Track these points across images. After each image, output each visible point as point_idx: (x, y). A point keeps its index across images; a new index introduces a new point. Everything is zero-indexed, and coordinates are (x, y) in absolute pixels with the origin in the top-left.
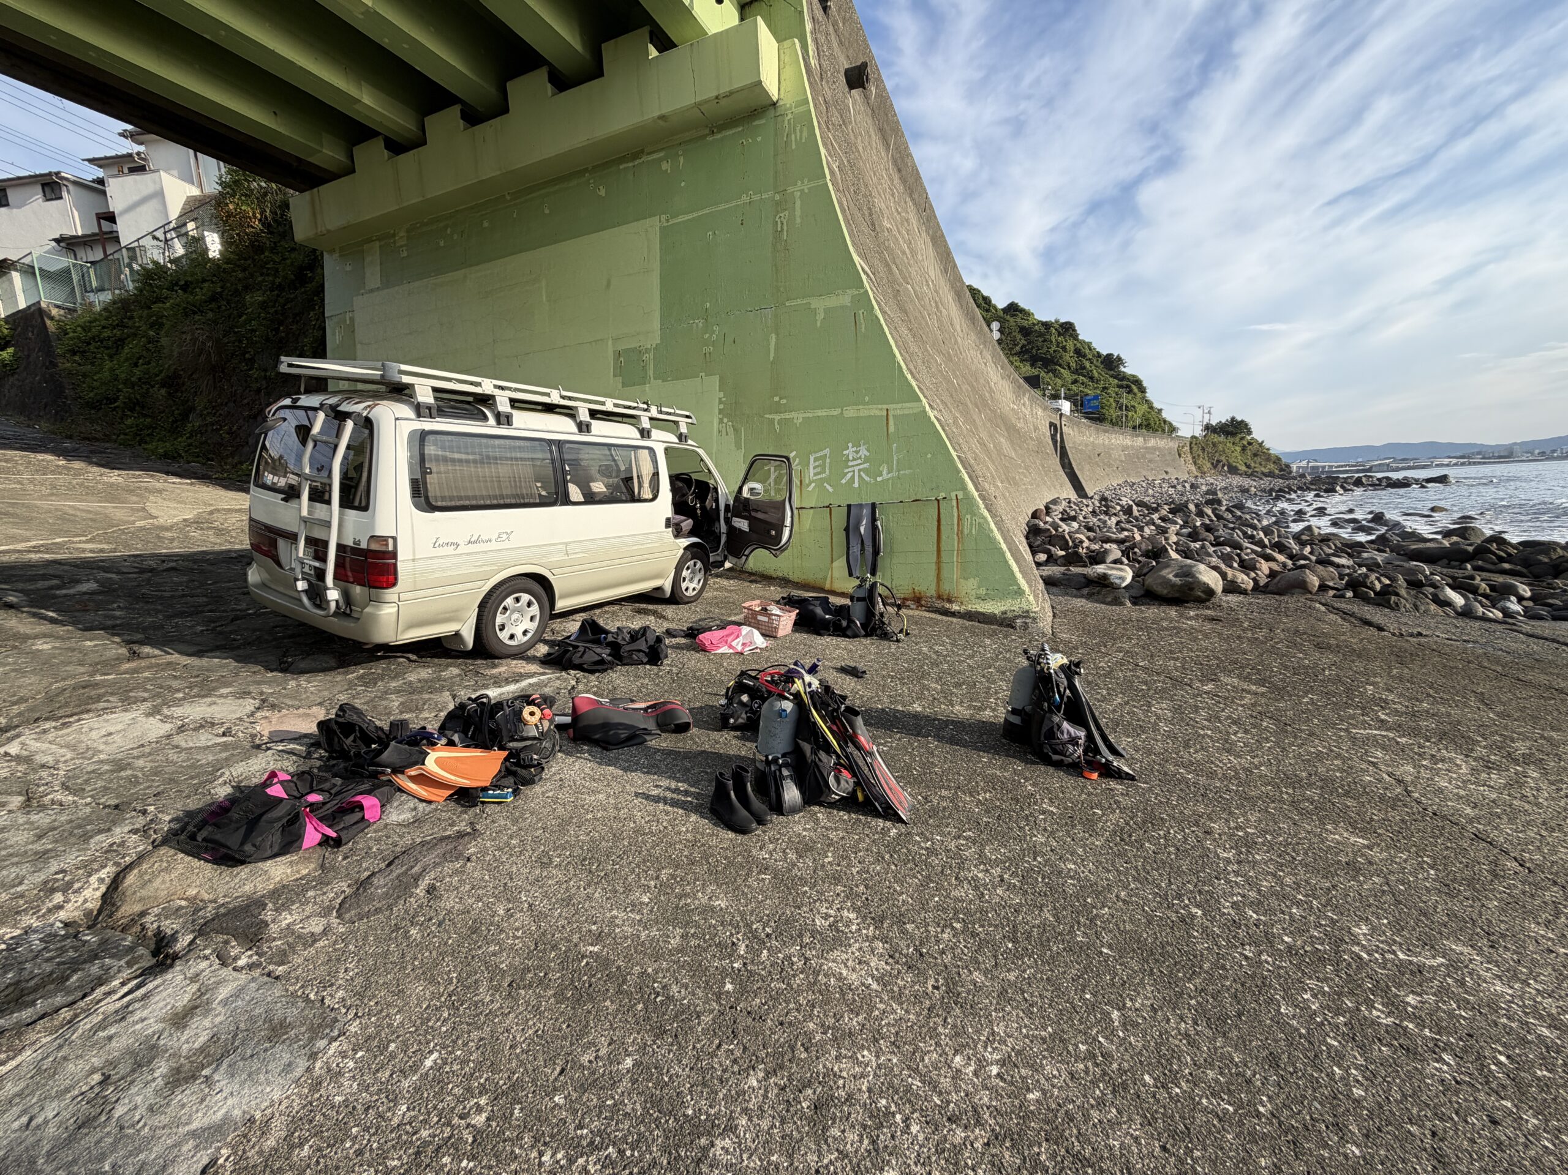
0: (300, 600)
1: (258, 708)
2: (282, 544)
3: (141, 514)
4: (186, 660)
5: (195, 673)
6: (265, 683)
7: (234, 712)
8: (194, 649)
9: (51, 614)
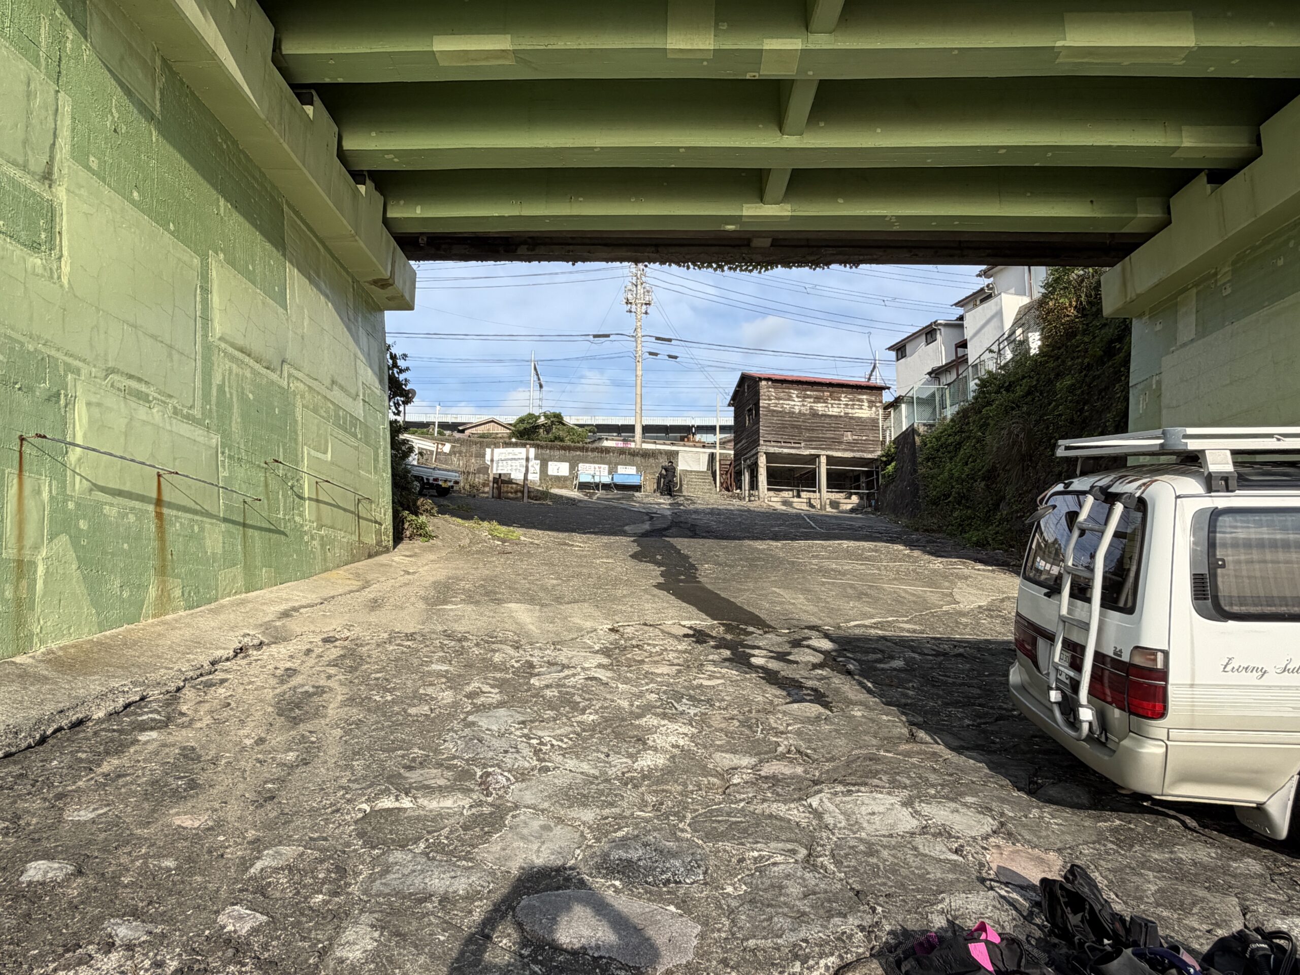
0: (1052, 711)
1: (994, 832)
2: (1041, 643)
3: (948, 598)
4: (948, 754)
5: (951, 771)
6: (1009, 802)
7: (971, 827)
8: (956, 743)
9: (869, 685)
